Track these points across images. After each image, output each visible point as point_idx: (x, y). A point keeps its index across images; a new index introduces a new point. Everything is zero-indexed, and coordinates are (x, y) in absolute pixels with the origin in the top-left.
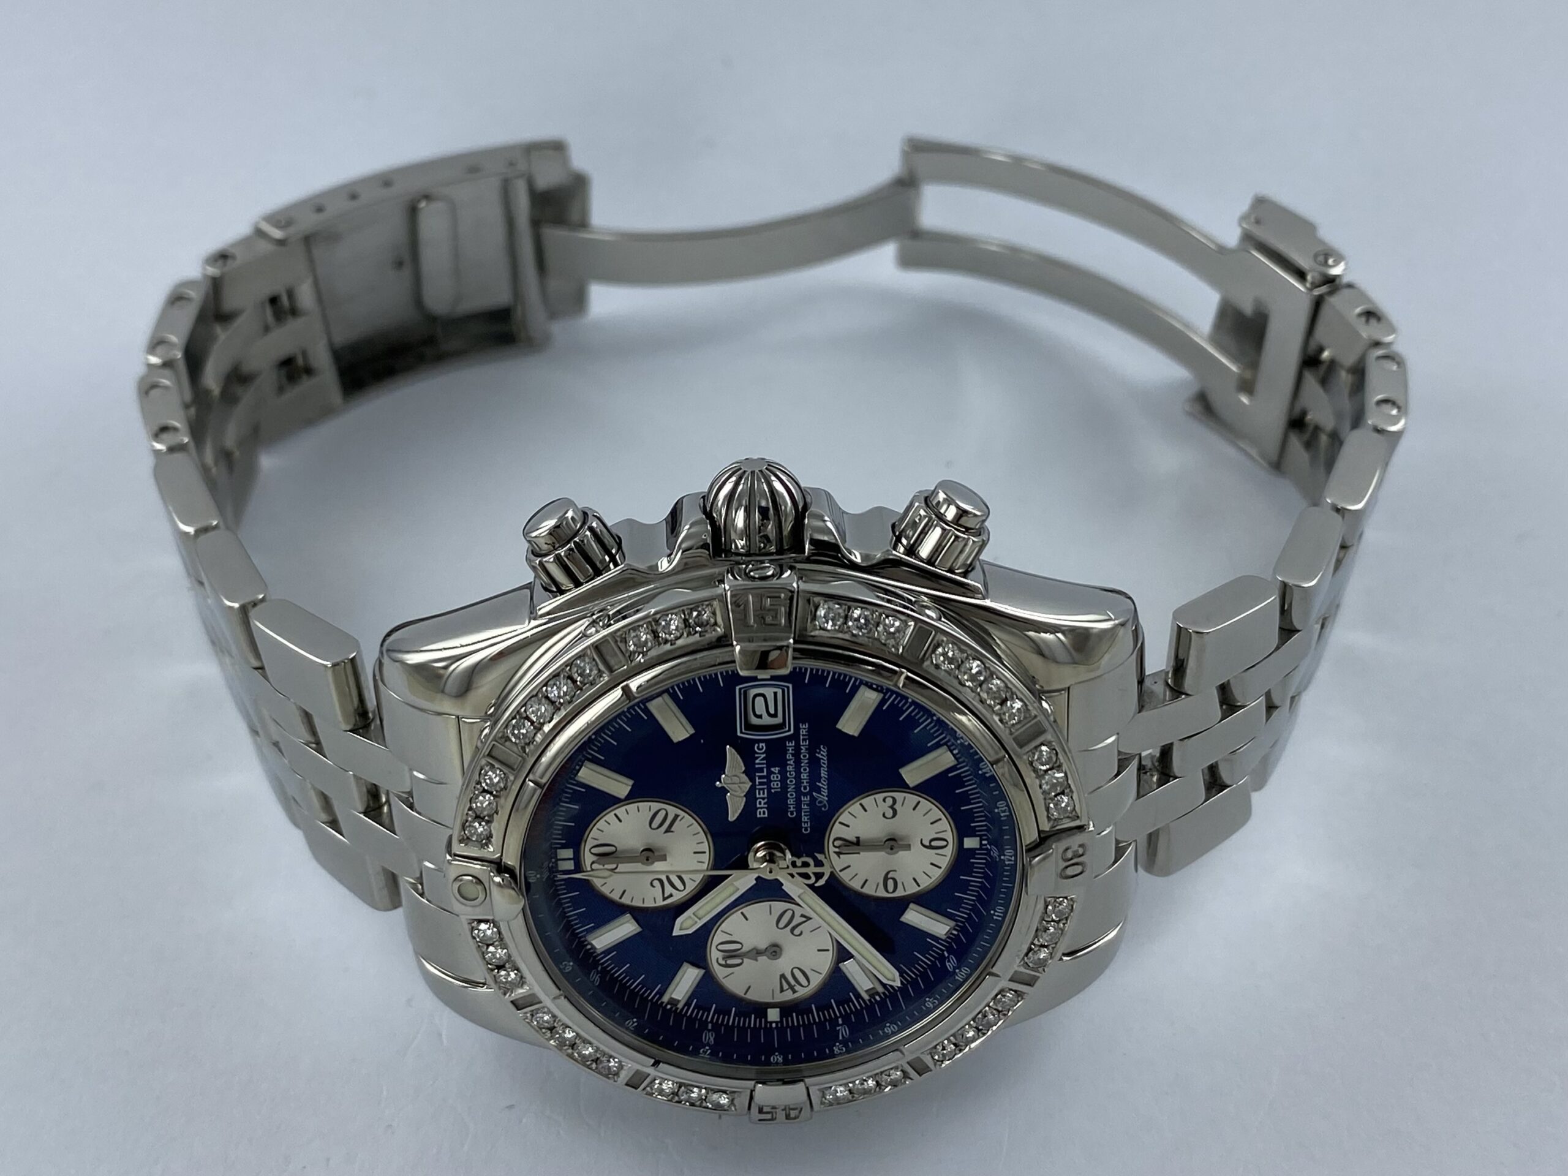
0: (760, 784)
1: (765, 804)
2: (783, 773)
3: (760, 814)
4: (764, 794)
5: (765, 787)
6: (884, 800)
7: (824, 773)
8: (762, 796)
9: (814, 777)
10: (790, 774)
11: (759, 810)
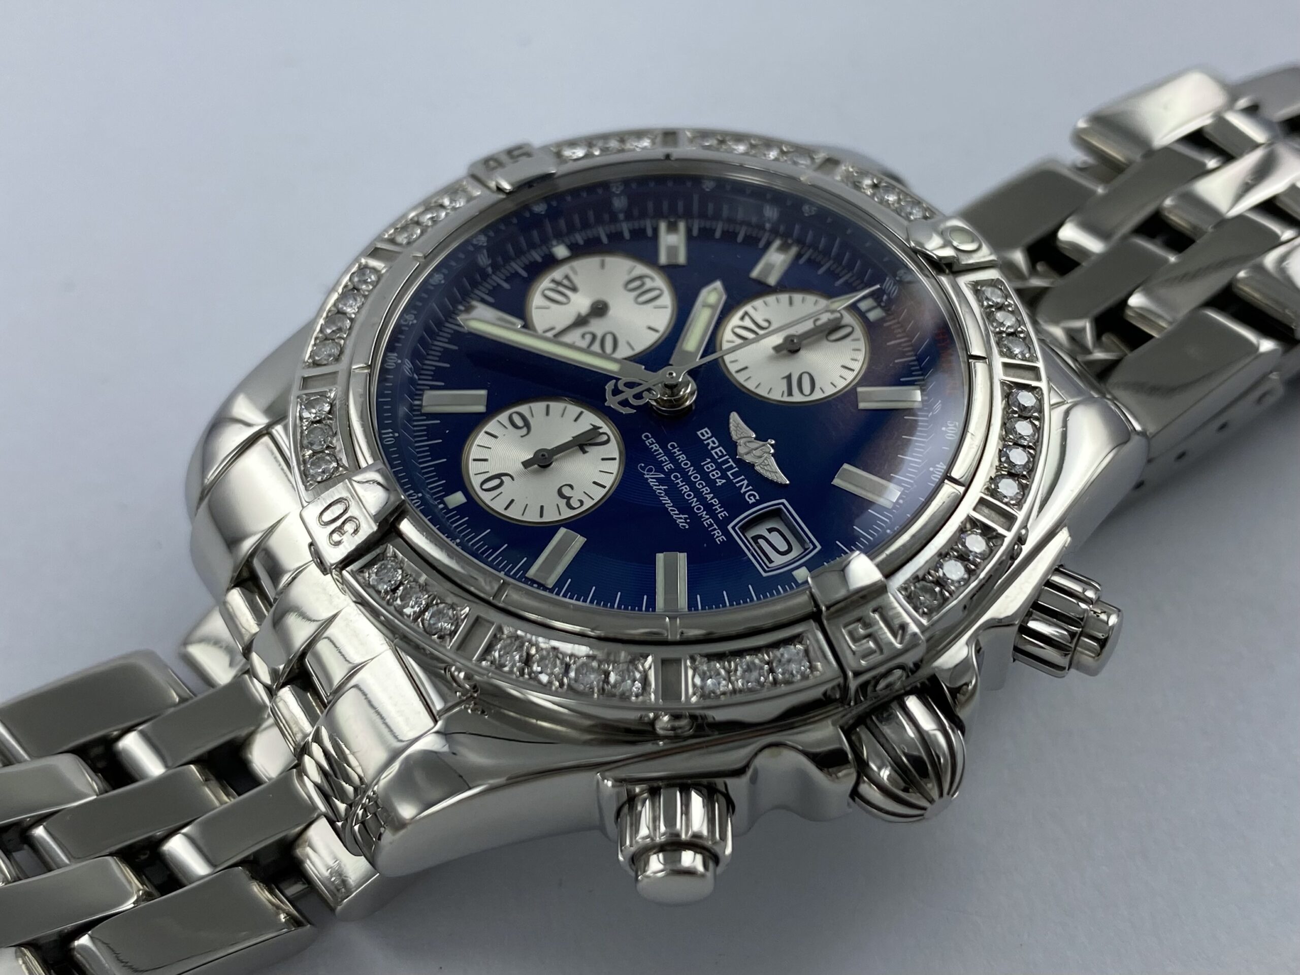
0: (727, 462)
1: (708, 444)
2: (711, 483)
3: (706, 432)
4: (716, 453)
5: (719, 461)
6: (582, 502)
7: (667, 501)
8: (717, 450)
9: (674, 492)
10: (702, 484)
11: (710, 435)
